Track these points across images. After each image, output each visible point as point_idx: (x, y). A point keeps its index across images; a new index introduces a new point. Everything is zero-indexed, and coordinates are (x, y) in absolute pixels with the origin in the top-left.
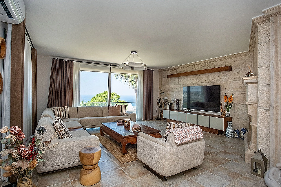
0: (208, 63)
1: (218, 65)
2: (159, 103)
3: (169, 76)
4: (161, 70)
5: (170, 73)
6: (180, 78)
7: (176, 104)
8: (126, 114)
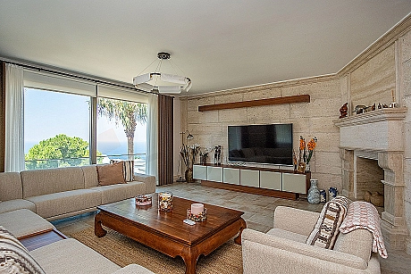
0: (270, 89)
1: (288, 92)
2: (184, 154)
3: (202, 109)
4: (186, 98)
5: (203, 104)
6: (221, 111)
7: (216, 155)
8: (134, 179)
